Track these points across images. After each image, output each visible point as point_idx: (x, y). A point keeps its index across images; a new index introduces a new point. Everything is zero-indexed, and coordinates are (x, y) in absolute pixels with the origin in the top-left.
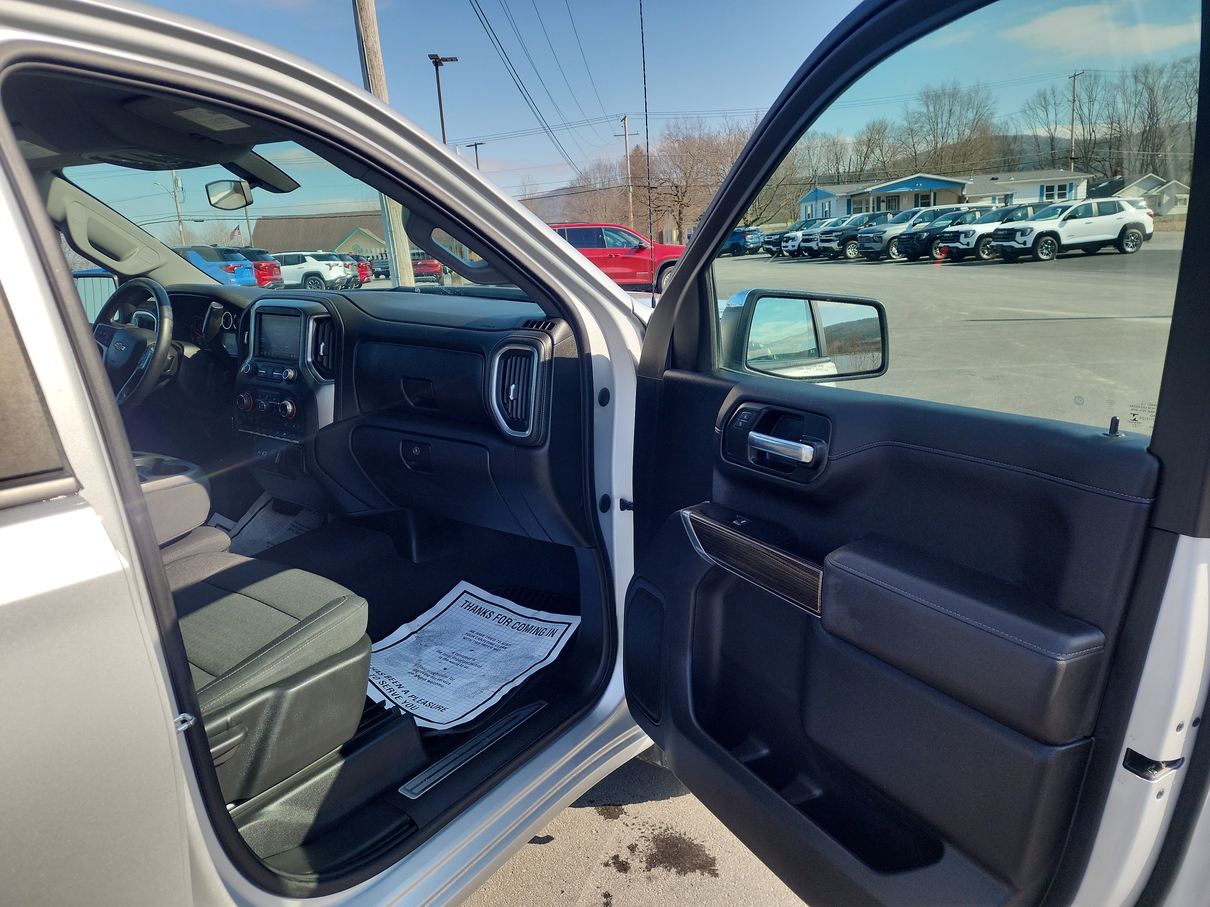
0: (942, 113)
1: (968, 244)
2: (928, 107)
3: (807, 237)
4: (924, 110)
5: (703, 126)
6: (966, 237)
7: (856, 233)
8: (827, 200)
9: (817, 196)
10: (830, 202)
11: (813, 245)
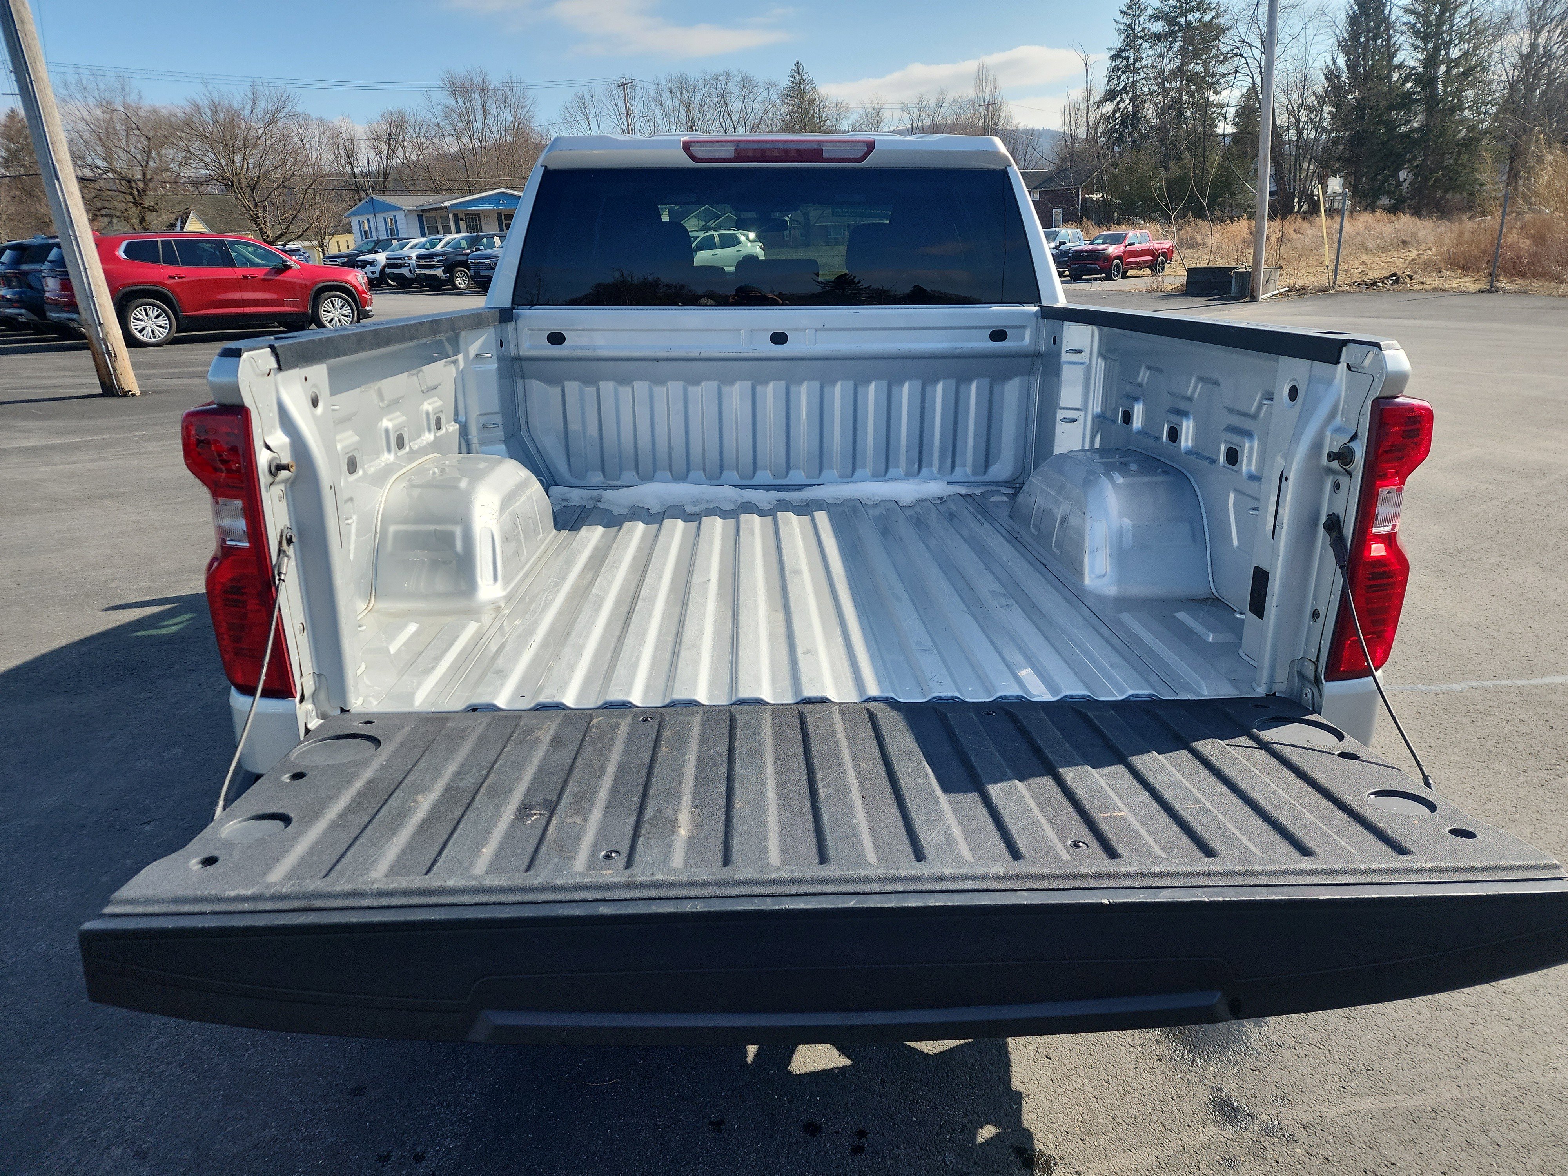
0: (475, 109)
2: (455, 99)
3: (392, 261)
5: (127, 89)
7: (464, 258)
8: (391, 214)
9: (375, 208)
10: (395, 217)
11: (405, 271)
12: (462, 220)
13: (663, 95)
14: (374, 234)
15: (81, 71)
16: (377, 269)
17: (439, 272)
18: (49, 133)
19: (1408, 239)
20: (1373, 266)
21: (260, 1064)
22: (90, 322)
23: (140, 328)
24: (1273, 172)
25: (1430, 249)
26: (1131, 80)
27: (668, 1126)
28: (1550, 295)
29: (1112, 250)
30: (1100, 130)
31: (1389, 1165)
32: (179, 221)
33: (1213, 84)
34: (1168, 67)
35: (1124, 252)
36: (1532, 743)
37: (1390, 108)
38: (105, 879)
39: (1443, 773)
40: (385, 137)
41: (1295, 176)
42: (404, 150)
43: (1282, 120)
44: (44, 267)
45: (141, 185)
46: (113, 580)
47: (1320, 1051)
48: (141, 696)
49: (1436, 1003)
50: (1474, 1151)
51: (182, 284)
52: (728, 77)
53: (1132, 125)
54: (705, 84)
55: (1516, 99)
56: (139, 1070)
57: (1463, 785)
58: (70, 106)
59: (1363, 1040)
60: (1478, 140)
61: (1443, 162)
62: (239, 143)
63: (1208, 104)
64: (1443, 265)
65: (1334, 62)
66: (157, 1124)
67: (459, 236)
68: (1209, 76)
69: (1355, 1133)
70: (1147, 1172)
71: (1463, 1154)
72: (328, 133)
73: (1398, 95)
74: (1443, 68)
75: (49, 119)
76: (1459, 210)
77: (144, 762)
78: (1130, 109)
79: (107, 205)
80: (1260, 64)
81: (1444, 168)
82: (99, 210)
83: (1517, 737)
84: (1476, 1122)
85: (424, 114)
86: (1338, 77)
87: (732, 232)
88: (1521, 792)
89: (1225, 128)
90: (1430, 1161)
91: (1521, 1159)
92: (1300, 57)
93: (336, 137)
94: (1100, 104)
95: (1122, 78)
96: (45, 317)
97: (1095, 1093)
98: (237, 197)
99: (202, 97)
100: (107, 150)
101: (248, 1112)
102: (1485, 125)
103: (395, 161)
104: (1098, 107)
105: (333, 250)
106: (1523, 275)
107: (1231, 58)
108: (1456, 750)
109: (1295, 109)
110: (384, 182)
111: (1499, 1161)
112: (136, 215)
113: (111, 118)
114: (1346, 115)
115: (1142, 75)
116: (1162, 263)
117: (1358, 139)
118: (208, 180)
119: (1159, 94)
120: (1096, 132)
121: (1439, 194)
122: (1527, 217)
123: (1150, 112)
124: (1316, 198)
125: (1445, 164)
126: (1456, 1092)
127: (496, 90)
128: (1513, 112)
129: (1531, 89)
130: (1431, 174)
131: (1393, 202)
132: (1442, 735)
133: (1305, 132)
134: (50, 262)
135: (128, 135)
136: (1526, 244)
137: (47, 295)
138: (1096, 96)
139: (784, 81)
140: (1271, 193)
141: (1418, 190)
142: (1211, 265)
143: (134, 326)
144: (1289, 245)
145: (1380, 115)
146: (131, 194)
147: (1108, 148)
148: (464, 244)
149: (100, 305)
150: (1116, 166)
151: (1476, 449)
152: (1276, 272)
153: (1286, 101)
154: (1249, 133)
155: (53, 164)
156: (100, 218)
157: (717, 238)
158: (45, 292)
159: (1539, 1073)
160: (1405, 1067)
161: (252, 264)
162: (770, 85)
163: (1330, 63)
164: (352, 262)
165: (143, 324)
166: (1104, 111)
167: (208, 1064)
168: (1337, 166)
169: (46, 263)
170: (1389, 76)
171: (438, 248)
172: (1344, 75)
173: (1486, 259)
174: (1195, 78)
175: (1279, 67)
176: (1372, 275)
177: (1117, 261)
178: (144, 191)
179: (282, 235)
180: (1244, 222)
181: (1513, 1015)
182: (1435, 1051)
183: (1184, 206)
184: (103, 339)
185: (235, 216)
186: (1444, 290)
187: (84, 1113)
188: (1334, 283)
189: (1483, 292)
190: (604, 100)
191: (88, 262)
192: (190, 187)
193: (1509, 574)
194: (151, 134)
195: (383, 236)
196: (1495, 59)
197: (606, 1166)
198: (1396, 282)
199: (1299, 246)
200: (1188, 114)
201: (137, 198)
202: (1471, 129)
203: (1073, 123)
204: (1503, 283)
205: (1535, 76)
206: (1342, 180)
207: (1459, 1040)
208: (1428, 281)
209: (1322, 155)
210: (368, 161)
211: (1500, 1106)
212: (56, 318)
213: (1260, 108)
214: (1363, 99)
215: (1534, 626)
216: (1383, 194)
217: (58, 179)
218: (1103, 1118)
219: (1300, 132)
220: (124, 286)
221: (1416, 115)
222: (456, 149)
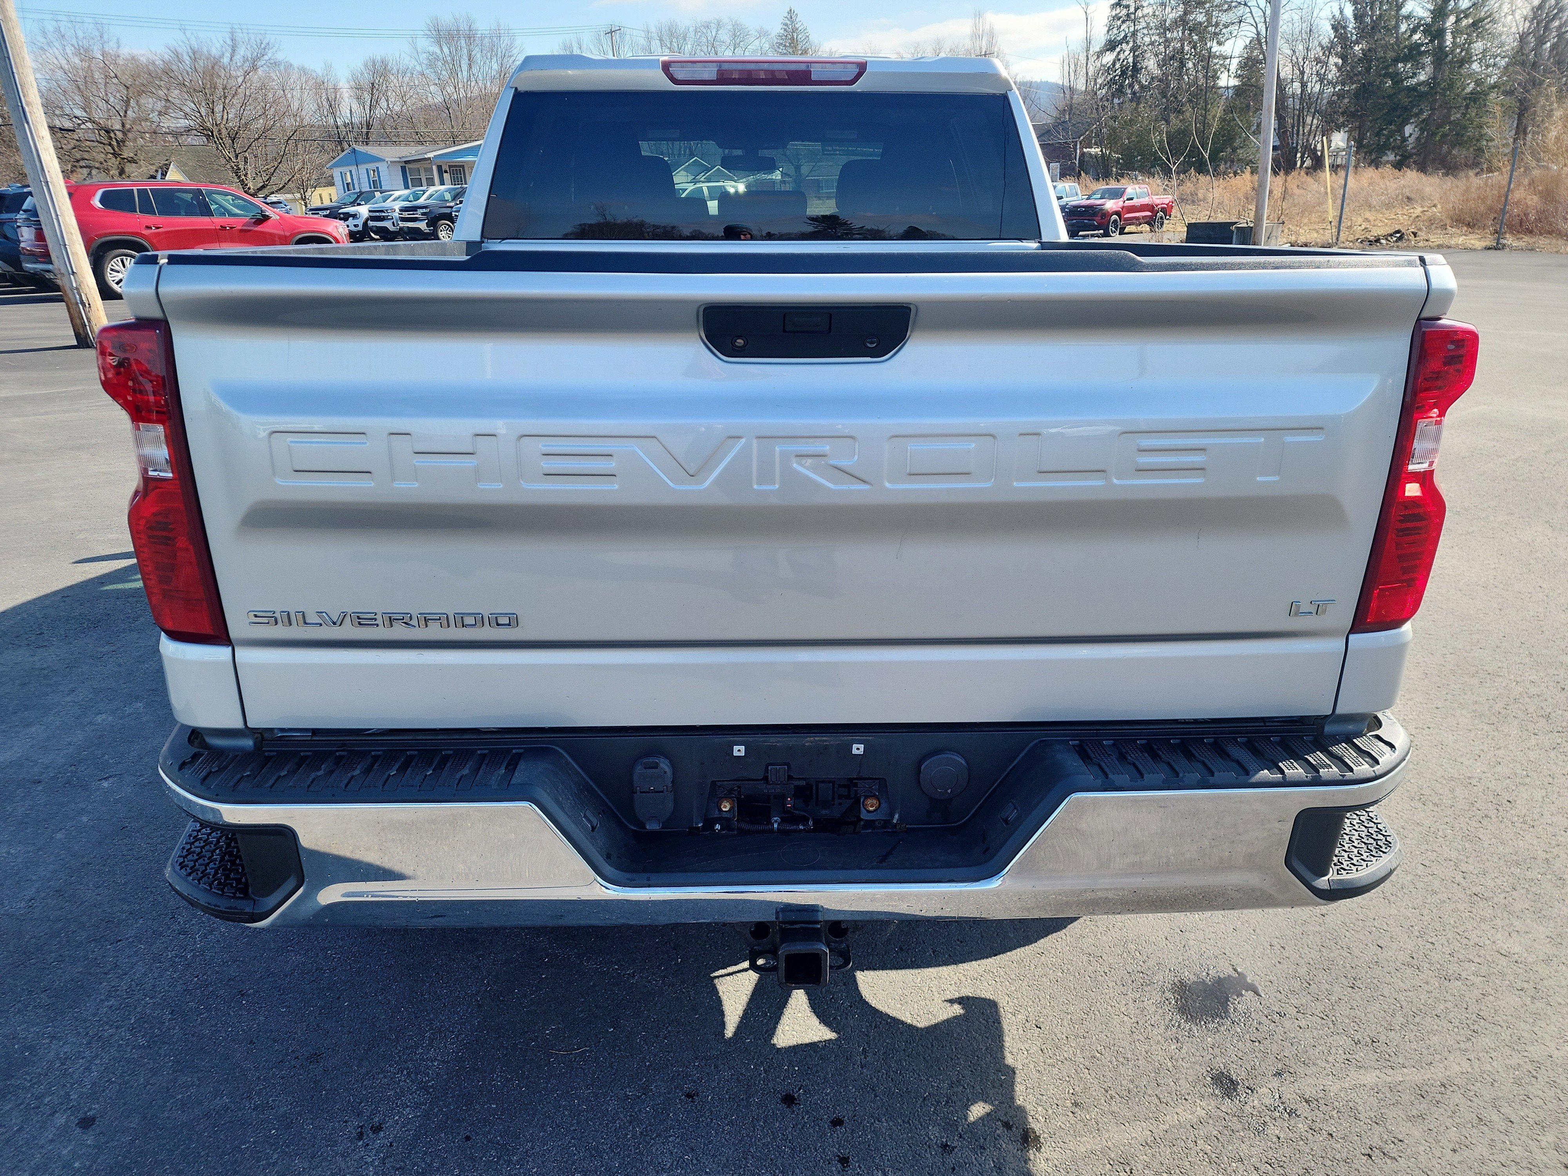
3: (375, 214)
7: (448, 211)
8: (373, 166)
9: (357, 159)
10: (378, 168)
11: (387, 224)
12: (446, 172)
13: (653, 43)
14: (356, 186)
15: (60, 17)
16: (360, 222)
17: (422, 225)
18: (18, 74)
19: (1412, 196)
20: (1376, 223)
21: (213, 1028)
22: (62, 272)
23: (117, 279)
24: (1277, 126)
25: (1435, 206)
26: (1132, 29)
27: (639, 1097)
28: (1557, 252)
29: (1111, 205)
30: (1100, 81)
31: (1396, 1141)
32: (160, 173)
33: (1215, 34)
34: (1170, 16)
35: (1123, 208)
36: (1542, 705)
37: (1396, 60)
38: (59, 836)
39: (1450, 736)
40: (368, 87)
41: (1298, 131)
42: (387, 101)
43: (1286, 72)
44: (18, 216)
45: (120, 135)
46: (80, 531)
47: (1324, 1022)
48: (104, 650)
49: (1445, 973)
50: (1486, 1128)
51: (158, 234)
52: (719, 25)
53: (1132, 76)
54: (696, 32)
55: (1526, 51)
56: (87, 1034)
57: (1472, 748)
58: (48, 55)
59: (1369, 1010)
60: (1486, 95)
61: (1450, 116)
62: (219, 92)
63: (1211, 55)
64: (1448, 222)
65: (1341, 12)
66: (103, 1091)
67: (443, 187)
68: (1212, 26)
69: (1360, 1108)
70: (1141, 1147)
71: (1474, 1130)
72: (311, 83)
73: (1405, 47)
74: (1452, 19)
75: (18, 60)
76: (1466, 165)
77: (104, 716)
78: (1131, 60)
79: (86, 156)
80: (1264, 14)
81: (1450, 123)
82: (78, 161)
83: (1527, 700)
84: (1487, 1097)
85: (408, 61)
86: (1345, 28)
87: (721, 184)
88: (1532, 755)
89: (1227, 80)
90: (1439, 1138)
91: (1535, 1136)
92: (1306, 6)
93: (319, 86)
94: (1100, 54)
95: (1122, 28)
96: (21, 268)
97: (1087, 1063)
98: (218, 149)
99: (181, 44)
100: (86, 99)
101: (199, 1079)
102: (1492, 80)
103: (378, 112)
104: (1098, 57)
105: (315, 203)
106: (1530, 232)
107: (1235, 7)
108: (1464, 712)
109: (1300, 60)
110: (367, 133)
111: (1512, 1138)
112: (116, 167)
113: (89, 67)
114: (1353, 67)
115: (1144, 24)
116: (1161, 218)
117: (1364, 93)
118: (189, 130)
119: (1160, 44)
120: (1095, 84)
121: (1445, 148)
122: (1536, 173)
123: (1151, 64)
124: (1319, 153)
125: (1452, 118)
126: (1466, 1065)
127: (482, 38)
128: (1523, 64)
129: (1541, 41)
130: (1437, 129)
131: (1398, 158)
132: (1449, 697)
133: (1309, 84)
134: (25, 211)
135: (106, 84)
136: (1533, 201)
137: (22, 245)
138: (1096, 47)
139: (776, 29)
140: (1275, 148)
141: (1423, 145)
142: (1211, 220)
143: (111, 278)
144: (1291, 201)
145: (1387, 67)
146: (110, 145)
147: (1108, 100)
148: (448, 196)
149: (72, 253)
150: (1114, 118)
151: (1485, 407)
152: (1278, 227)
153: (1290, 53)
154: (1252, 86)
155: (22, 106)
156: (80, 170)
157: (705, 190)
158: (20, 242)
159: (1553, 1046)
160: (1412, 1039)
161: (231, 214)
162: (762, 33)
163: (1337, 14)
164: (334, 214)
165: (120, 276)
166: (1104, 61)
167: (159, 1028)
168: (1341, 120)
169: (21, 212)
170: (1397, 27)
171: (422, 201)
172: (1351, 26)
173: (1492, 216)
174: (1196, 28)
175: (1285, 17)
176: (1376, 232)
177: (1115, 217)
178: (123, 141)
179: (263, 187)
180: (1247, 175)
181: (1526, 985)
182: (1445, 1023)
183: (1184, 161)
184: (77, 289)
185: (215, 167)
186: (1449, 247)
187: (28, 1079)
188: (1337, 239)
189: (1489, 249)
190: (592, 48)
191: (60, 209)
192: (170, 138)
193: (1518, 532)
194: (129, 83)
195: (366, 188)
196: (1506, 10)
197: (573, 1138)
198: (1400, 238)
199: (1301, 202)
200: (1190, 65)
201: (116, 149)
202: (1478, 83)
203: (1072, 74)
204: (1509, 240)
205: (1546, 28)
206: (1346, 135)
207: (1470, 1010)
208: (1432, 238)
209: (1326, 109)
210: (351, 110)
211: (1512, 1080)
212: (31, 269)
213: (1265, 59)
214: (1369, 50)
215: (1544, 586)
216: (1389, 150)
217: (28, 123)
218: (1096, 1091)
219: (1304, 85)
220: (100, 236)
221: (1423, 68)
222: (439, 99)
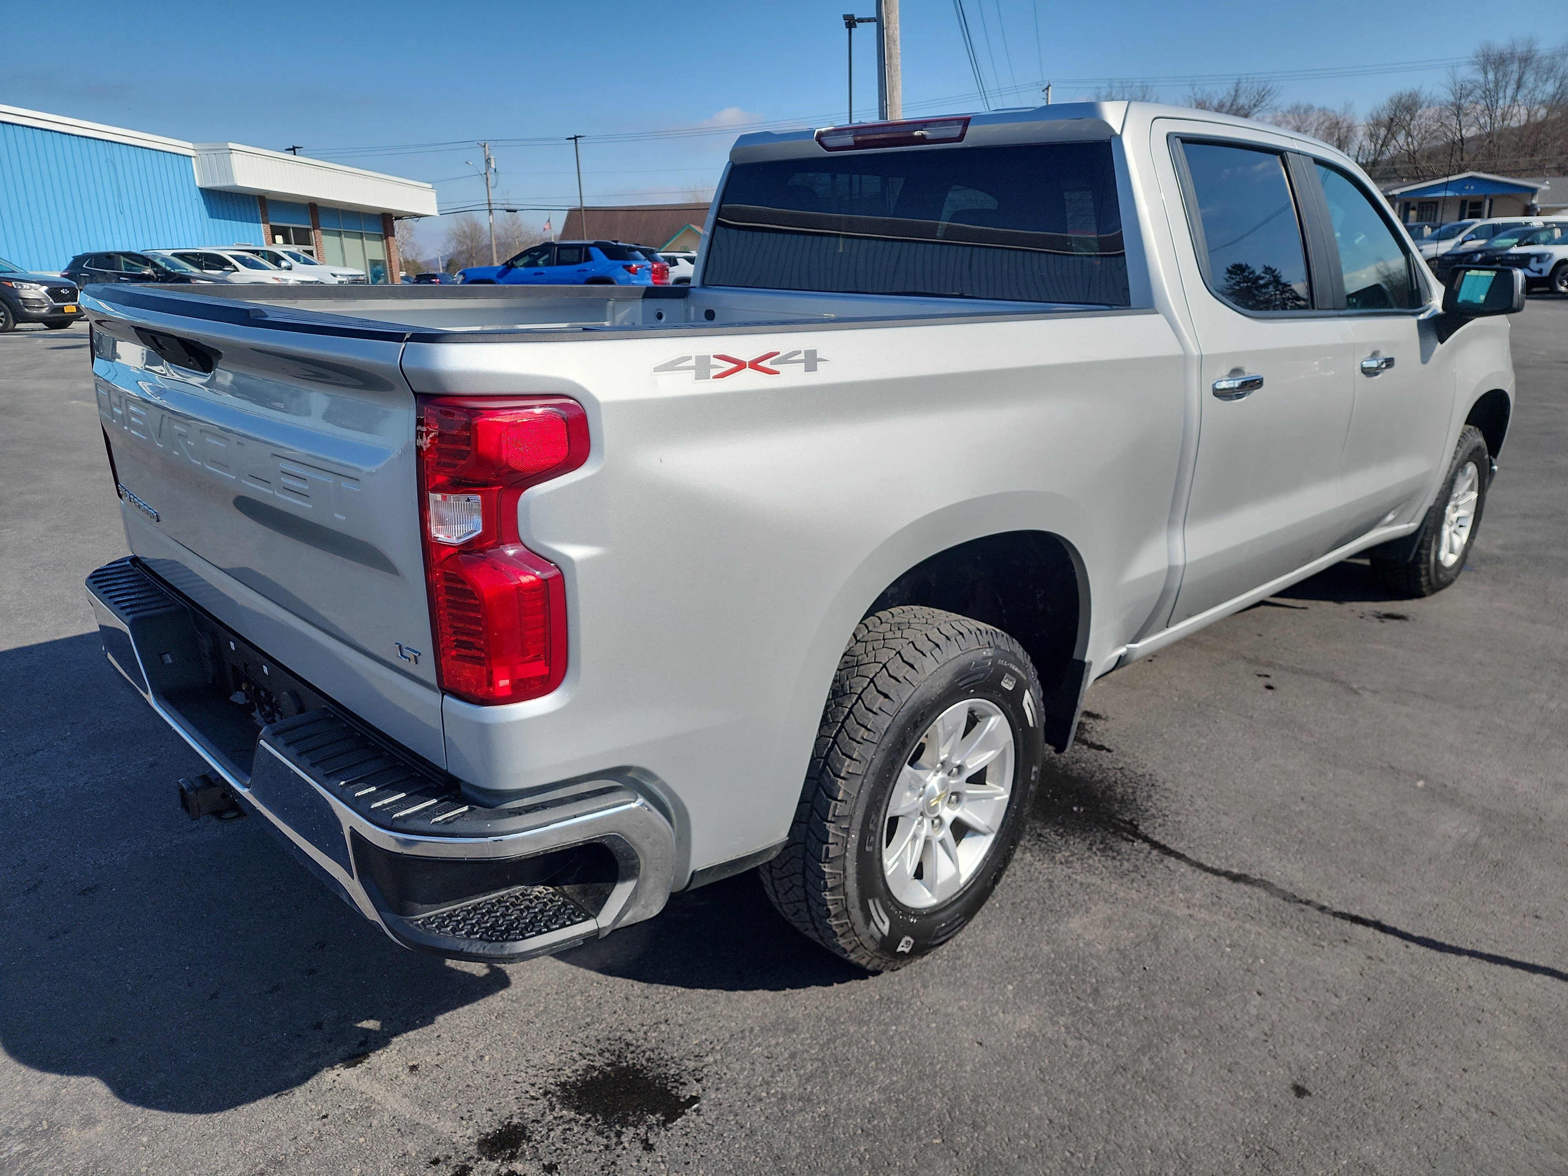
0: (1507, 83)
1: (1540, 271)
2: (1486, 73)
4: (1480, 78)
6: (1538, 261)
